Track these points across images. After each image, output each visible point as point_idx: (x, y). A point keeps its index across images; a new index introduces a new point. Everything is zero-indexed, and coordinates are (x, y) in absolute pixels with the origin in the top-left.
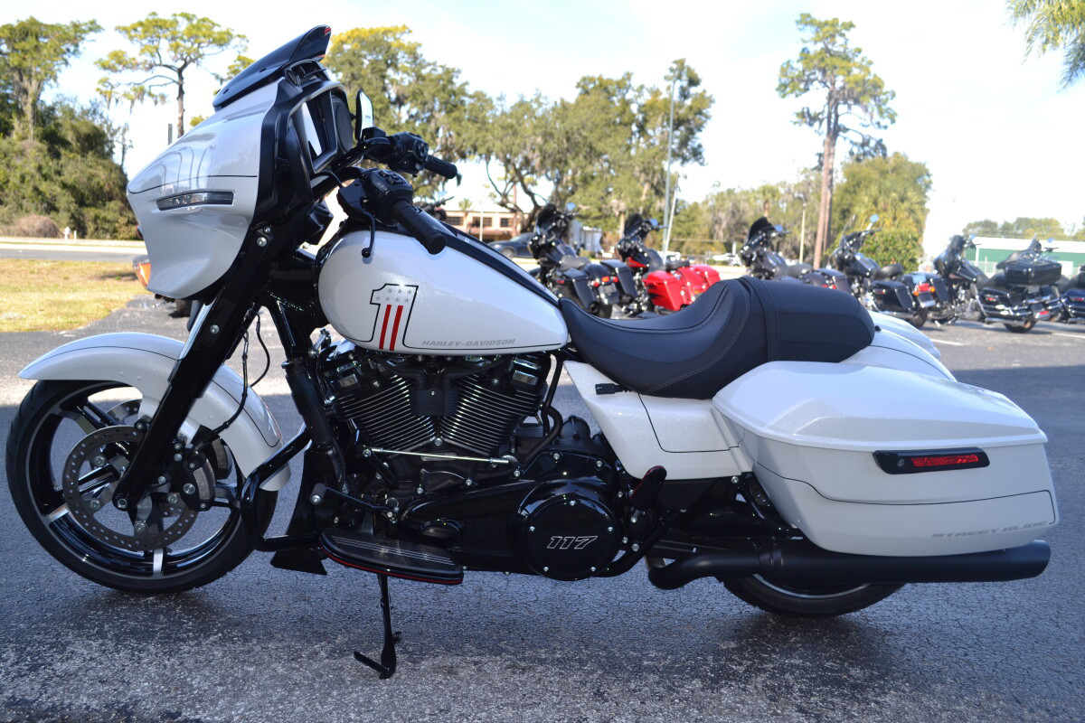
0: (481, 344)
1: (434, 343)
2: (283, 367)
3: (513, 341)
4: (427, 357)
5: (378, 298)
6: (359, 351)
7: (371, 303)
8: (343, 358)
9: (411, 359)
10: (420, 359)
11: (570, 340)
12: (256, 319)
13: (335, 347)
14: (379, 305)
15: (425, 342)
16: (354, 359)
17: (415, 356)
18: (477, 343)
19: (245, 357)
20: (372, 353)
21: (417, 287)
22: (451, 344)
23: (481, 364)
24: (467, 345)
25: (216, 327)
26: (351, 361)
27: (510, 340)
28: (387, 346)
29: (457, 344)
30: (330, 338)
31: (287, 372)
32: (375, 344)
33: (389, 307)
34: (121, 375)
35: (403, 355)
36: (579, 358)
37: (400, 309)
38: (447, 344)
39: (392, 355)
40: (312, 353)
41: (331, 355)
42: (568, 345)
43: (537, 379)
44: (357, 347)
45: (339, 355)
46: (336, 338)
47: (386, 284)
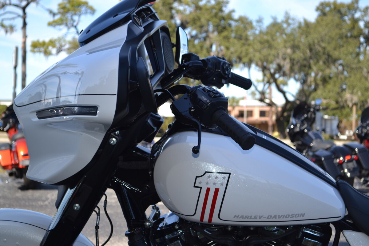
0: (279, 218)
1: (242, 217)
2: (126, 235)
3: (303, 215)
4: (235, 227)
5: (200, 183)
6: (183, 222)
7: (195, 186)
8: (171, 228)
9: (223, 229)
10: (230, 229)
11: (347, 213)
12: (103, 198)
13: (163, 219)
14: (201, 188)
15: (235, 216)
16: (179, 229)
17: (227, 226)
18: (275, 217)
19: (97, 227)
20: (194, 224)
21: (230, 174)
22: (255, 217)
23: (276, 232)
24: (268, 218)
25: (77, 205)
26: (177, 230)
27: (301, 214)
28: (206, 219)
29: (260, 217)
30: (159, 212)
31: (129, 238)
32: (197, 218)
33: (208, 190)
34: (5, 242)
35: (217, 226)
36: (355, 228)
37: (217, 191)
38: (253, 217)
39: (209, 225)
40: (148, 224)
41: (161, 225)
42: (346, 217)
43: (321, 244)
44: (181, 219)
45: (167, 226)
46: (165, 212)
47: (206, 172)
